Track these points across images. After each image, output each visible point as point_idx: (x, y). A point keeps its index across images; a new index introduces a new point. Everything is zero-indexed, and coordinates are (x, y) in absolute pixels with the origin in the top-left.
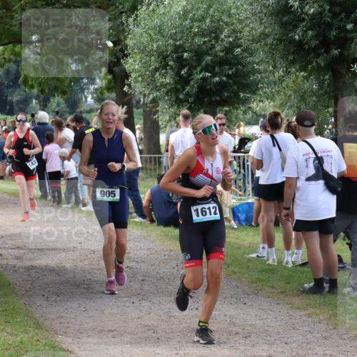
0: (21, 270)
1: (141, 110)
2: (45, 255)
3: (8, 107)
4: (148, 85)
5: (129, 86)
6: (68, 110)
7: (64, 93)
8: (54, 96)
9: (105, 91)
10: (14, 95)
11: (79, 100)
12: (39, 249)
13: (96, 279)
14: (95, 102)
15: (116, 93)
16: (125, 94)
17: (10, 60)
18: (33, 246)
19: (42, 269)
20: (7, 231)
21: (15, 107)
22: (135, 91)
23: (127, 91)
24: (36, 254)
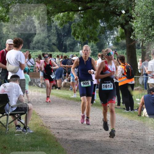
0: (70, 142)
1: (140, 50)
2: (83, 133)
3: (63, 48)
4: (145, 35)
5: (134, 36)
6: (98, 49)
7: (96, 40)
8: (90, 42)
9: (120, 39)
10: (67, 41)
11: (105, 44)
12: (80, 130)
13: (113, 148)
14: (113, 45)
15: (126, 40)
16: (131, 41)
17: (66, 22)
18: (76, 128)
19: (82, 141)
20: (62, 119)
21: (68, 48)
22: (138, 39)
23: (132, 38)
24: (78, 133)
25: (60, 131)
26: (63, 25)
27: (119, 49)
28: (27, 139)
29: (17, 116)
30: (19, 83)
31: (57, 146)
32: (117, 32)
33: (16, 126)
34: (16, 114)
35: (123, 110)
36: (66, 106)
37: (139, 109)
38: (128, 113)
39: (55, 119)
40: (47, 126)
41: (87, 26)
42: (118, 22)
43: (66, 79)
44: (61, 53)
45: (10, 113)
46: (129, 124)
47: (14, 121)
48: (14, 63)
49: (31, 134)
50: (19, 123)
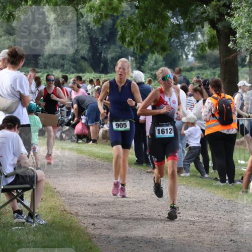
0: (115, 241)
1: (247, 69)
2: (141, 225)
3: (102, 65)
5: (235, 42)
9: (207, 48)
11: (179, 57)
12: (134, 219)
14: (196, 60)
16: (230, 51)
17: (107, 16)
18: (127, 216)
19: (138, 240)
20: (100, 198)
21: (109, 65)
22: (241, 48)
23: (231, 47)
24: (131, 224)
25: (97, 221)
26: (101, 22)
27: (207, 66)
28: (34, 235)
29: (15, 194)
30: (19, 132)
31: (91, 248)
32: (203, 35)
33: (15, 212)
34: (13, 189)
35: (214, 182)
36: (107, 175)
37: (245, 180)
38: (224, 186)
39: (86, 198)
40: (72, 212)
41: (147, 23)
42: (205, 15)
43: (107, 124)
44: (98, 75)
45: (2, 187)
46: (226, 208)
47: (11, 203)
48: (9, 95)
49: (42, 226)
50: (20, 207)
